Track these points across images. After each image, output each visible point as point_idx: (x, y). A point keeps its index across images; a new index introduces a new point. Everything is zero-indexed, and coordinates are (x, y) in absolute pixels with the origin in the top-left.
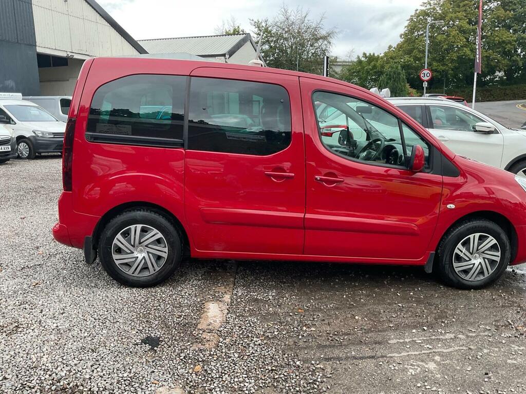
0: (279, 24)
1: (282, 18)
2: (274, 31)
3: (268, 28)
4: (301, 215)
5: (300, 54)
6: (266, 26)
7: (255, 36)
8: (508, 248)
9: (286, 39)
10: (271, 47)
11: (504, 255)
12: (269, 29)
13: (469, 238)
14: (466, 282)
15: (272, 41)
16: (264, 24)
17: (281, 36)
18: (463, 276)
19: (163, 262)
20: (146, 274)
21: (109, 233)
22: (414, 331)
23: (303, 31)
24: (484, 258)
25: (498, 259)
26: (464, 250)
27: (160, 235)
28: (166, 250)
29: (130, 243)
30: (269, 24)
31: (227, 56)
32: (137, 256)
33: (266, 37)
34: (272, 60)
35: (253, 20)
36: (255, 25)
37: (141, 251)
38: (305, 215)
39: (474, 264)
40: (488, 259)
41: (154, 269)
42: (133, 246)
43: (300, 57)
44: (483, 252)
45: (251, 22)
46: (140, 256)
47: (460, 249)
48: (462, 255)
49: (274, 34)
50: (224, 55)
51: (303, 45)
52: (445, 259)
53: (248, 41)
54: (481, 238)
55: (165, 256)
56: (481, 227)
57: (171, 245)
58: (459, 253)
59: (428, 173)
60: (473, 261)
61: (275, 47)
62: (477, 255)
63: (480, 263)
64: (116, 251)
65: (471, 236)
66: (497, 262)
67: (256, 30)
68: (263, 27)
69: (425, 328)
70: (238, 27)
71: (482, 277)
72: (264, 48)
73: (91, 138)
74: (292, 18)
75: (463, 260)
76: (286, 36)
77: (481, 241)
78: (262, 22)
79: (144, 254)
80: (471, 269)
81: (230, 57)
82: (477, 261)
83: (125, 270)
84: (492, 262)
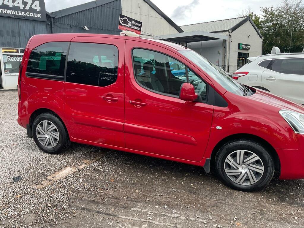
0: (280, 9)
1: (283, 5)
2: (276, 13)
3: (272, 12)
4: (122, 124)
5: (294, 27)
6: (271, 11)
7: (263, 18)
8: (270, 165)
9: (285, 18)
10: (273, 24)
11: (267, 170)
12: (274, 12)
13: (236, 152)
14: (236, 185)
15: (274, 20)
16: (270, 10)
17: (281, 16)
18: (233, 179)
19: (57, 142)
20: (50, 147)
21: (35, 123)
22: (157, 206)
23: (298, 12)
24: (249, 169)
25: (262, 172)
26: (232, 161)
27: (55, 127)
28: (58, 135)
29: (43, 130)
30: (273, 9)
31: (230, 31)
32: (46, 137)
33: (271, 17)
34: (274, 32)
35: (262, 8)
36: (263, 11)
37: (48, 135)
38: (124, 124)
39: (241, 172)
40: (252, 170)
41: (54, 145)
42: (45, 131)
43: (295, 30)
44: (248, 165)
45: (261, 9)
46: (48, 137)
47: (229, 159)
48: (231, 164)
49: (276, 15)
50: (228, 31)
51: (297, 21)
52: (219, 165)
53: (248, 21)
54: (246, 154)
55: (58, 138)
56: (246, 145)
57: (61, 133)
58: (229, 162)
59: (204, 103)
60: (240, 170)
61: (277, 24)
62: (244, 166)
63: (246, 172)
64: (38, 133)
65: (238, 151)
66: (261, 174)
67: (264, 14)
68: (269, 11)
69: (166, 206)
70: (252, 13)
71: (249, 183)
72: (269, 25)
73: (27, 75)
74: (290, 4)
75: (232, 168)
76: (285, 16)
77: (247, 156)
78: (269, 9)
79: (49, 136)
80: (239, 176)
81: (232, 31)
82: (243, 170)
83: (41, 143)
84: (257, 174)
